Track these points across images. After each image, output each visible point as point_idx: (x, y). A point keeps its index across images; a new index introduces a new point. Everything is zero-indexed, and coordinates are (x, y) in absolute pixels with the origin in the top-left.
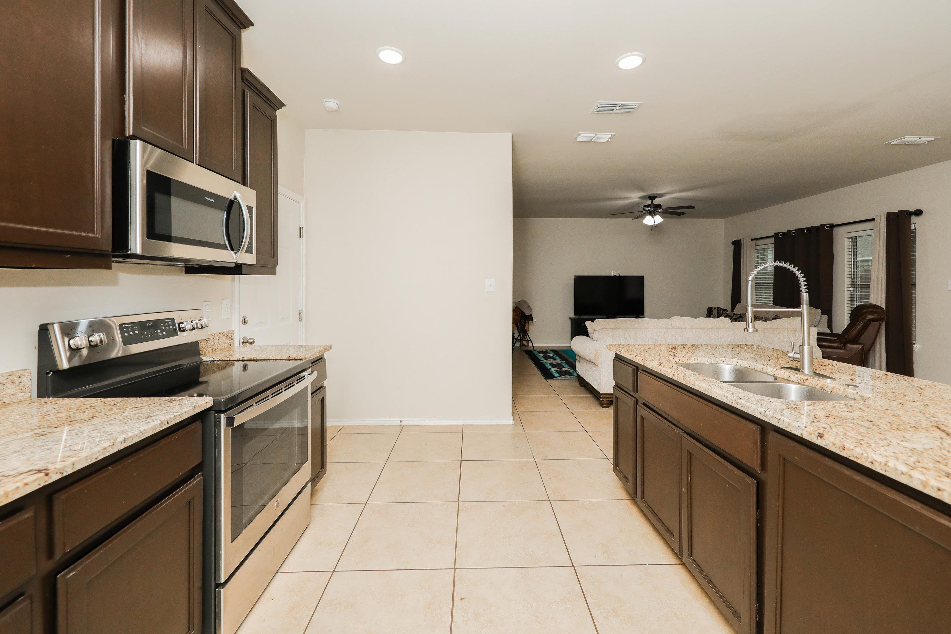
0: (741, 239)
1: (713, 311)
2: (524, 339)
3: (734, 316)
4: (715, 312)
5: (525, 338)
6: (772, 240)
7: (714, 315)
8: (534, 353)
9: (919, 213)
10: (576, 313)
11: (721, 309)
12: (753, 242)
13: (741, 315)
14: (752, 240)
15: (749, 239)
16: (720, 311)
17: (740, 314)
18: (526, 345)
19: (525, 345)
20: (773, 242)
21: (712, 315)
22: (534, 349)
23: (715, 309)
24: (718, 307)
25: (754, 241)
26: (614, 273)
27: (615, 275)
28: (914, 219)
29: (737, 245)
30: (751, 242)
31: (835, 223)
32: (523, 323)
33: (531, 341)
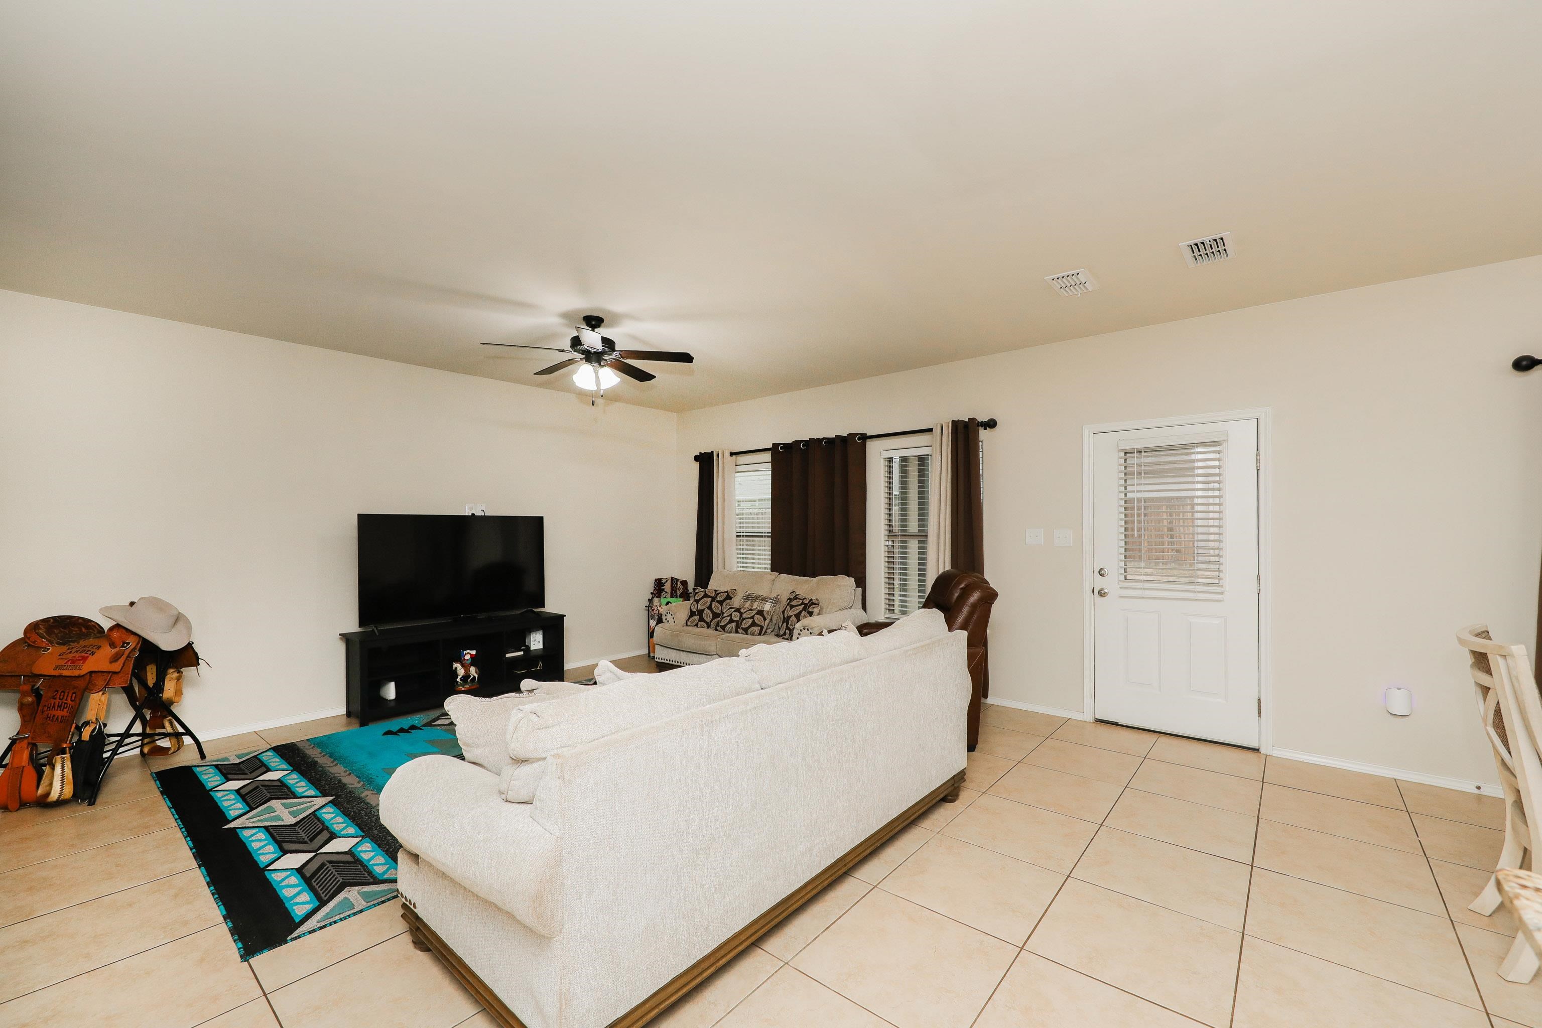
0: (712, 452)
1: (664, 586)
2: (158, 731)
3: (718, 597)
4: (667, 587)
5: (164, 727)
6: (767, 456)
7: (666, 593)
8: (203, 778)
9: (991, 424)
10: (363, 620)
11: (677, 580)
12: (732, 458)
13: (728, 595)
14: (732, 454)
15: (727, 454)
16: (677, 584)
17: (727, 592)
18: (169, 749)
19: (164, 751)
20: (770, 461)
21: (662, 594)
22: (203, 756)
23: (667, 581)
24: (672, 578)
25: (734, 457)
26: (470, 509)
27: (473, 514)
28: (983, 434)
29: (706, 462)
30: (730, 458)
31: (869, 433)
32: (151, 679)
33: (189, 733)
